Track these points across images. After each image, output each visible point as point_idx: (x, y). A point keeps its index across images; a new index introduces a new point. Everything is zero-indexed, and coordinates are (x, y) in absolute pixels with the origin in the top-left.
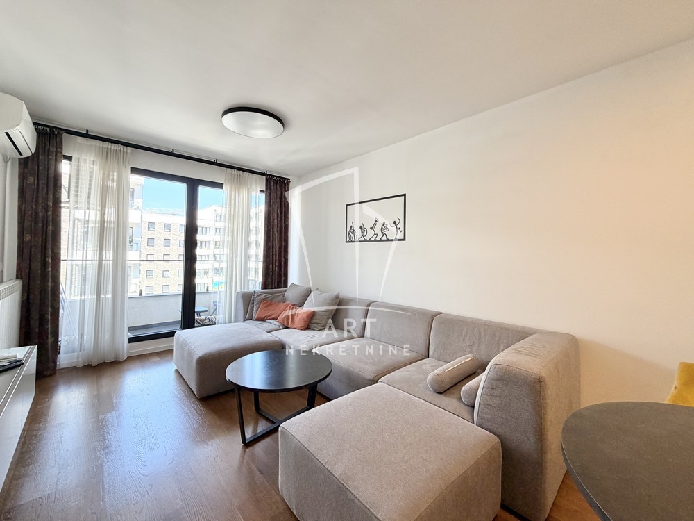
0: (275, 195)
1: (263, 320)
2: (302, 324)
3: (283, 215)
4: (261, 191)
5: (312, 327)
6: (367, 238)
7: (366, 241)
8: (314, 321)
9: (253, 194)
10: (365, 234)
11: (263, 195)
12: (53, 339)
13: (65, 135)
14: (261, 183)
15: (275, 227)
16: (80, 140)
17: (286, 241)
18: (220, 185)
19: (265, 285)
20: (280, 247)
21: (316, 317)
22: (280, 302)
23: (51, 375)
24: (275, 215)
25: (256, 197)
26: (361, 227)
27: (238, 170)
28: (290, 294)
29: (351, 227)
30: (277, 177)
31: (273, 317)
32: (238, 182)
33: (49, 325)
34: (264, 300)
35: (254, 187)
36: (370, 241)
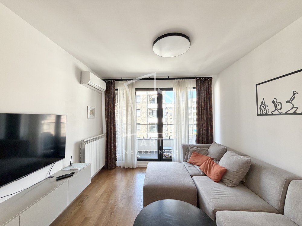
0: (202, 88)
1: (193, 164)
2: (216, 177)
3: (208, 99)
4: (194, 88)
5: (224, 182)
6: (283, 111)
7: (280, 114)
8: (226, 177)
9: (189, 90)
10: (279, 108)
11: (195, 90)
12: (114, 156)
13: (115, 81)
14: (193, 83)
15: (203, 107)
16: (120, 82)
17: (211, 114)
18: (171, 89)
19: (198, 141)
20: (207, 118)
21: (228, 174)
22: (204, 154)
23: (114, 169)
24: (202, 100)
25: (191, 92)
26: (273, 102)
27: (180, 79)
28: (213, 150)
29: (262, 102)
30: (203, 78)
31: (197, 164)
32: (180, 85)
33: (113, 151)
34: (194, 151)
35: (189, 87)
36: (286, 114)
